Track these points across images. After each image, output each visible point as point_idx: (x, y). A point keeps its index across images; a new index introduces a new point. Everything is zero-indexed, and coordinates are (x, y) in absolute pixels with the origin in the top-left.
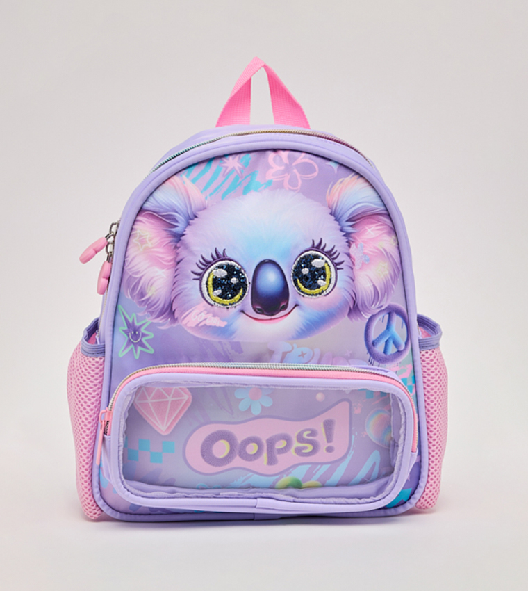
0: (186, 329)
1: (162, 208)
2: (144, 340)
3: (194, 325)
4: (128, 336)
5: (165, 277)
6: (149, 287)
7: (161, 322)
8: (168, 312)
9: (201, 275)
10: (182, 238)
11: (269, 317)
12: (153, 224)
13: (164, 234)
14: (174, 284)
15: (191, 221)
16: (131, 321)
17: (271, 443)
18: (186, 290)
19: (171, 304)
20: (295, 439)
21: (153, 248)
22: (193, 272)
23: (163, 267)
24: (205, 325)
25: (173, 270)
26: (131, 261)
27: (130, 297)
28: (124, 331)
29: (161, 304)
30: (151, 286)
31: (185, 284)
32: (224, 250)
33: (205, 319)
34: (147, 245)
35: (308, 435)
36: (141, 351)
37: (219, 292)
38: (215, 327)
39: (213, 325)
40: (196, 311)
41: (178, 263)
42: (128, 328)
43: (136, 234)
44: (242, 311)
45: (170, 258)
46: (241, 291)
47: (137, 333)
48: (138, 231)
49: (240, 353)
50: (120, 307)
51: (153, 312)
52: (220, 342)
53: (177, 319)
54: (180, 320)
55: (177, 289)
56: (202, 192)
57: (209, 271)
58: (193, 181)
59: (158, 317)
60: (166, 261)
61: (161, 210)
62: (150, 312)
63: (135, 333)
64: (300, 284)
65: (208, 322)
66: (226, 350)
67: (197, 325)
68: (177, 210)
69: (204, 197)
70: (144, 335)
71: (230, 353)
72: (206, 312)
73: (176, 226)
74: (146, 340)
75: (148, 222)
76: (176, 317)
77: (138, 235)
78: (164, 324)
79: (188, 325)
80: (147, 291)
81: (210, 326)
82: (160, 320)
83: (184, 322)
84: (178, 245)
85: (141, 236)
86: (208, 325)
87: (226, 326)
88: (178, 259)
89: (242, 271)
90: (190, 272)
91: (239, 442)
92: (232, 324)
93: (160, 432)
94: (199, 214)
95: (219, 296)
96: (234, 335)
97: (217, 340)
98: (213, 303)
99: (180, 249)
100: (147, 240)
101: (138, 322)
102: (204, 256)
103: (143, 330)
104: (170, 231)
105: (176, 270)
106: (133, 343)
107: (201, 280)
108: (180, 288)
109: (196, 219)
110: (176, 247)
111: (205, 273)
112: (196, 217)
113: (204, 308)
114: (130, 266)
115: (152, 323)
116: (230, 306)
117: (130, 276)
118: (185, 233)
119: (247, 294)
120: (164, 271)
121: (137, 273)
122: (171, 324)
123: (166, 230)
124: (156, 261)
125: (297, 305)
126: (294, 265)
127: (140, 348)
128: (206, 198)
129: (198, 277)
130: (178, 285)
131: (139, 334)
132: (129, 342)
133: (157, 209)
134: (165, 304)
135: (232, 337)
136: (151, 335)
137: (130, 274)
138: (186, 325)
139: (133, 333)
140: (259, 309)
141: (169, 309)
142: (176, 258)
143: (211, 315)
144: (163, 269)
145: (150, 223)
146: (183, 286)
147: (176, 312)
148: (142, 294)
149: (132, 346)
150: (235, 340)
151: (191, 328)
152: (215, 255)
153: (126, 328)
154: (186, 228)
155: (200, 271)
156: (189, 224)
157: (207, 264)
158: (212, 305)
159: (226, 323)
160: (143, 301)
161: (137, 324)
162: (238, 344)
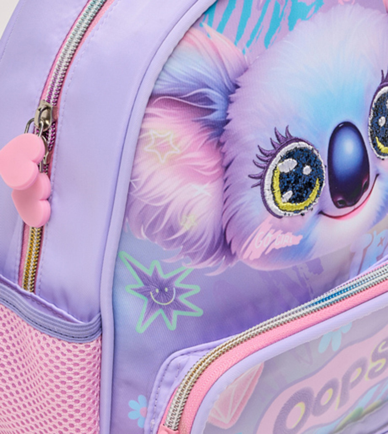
0: (248, 264)
1: (184, 85)
2: (182, 299)
3: (258, 256)
4: (149, 297)
5: (209, 194)
6: (184, 217)
7: (211, 265)
8: (221, 247)
9: (262, 177)
10: (226, 127)
11: (352, 208)
12: (175, 115)
13: (197, 127)
14: (225, 202)
15: (231, 96)
16: (149, 273)
17: (346, 378)
18: (244, 206)
19: (224, 234)
20: (370, 360)
21: (182, 154)
22: (249, 176)
23: (203, 180)
24: (274, 250)
25: (221, 180)
26: (147, 182)
27: (145, 237)
28: (139, 291)
29: (208, 239)
30: (188, 214)
31: (241, 197)
32: (287, 127)
33: (274, 241)
34: (172, 152)
35: (383, 348)
36: (179, 317)
37: (289, 194)
38: (287, 247)
39: (284, 246)
40: (261, 233)
41: (227, 167)
42: (145, 284)
43: (149, 136)
44: (321, 213)
45: (214, 163)
46: (317, 182)
47: (166, 290)
48: (151, 133)
49: (319, 274)
50: (124, 254)
51: (196, 253)
52: (295, 268)
53: (235, 254)
54: (239, 255)
55: (230, 209)
56: (235, 44)
57: (272, 167)
58: (220, 29)
59: (205, 259)
60: (208, 170)
61: (184, 89)
62: (189, 254)
63: (162, 290)
64: (380, 145)
65: (277, 245)
66: (302, 276)
67: (264, 253)
68: (207, 83)
69: (240, 50)
70: (180, 291)
71: (307, 279)
72: (273, 231)
73: (213, 111)
74: (187, 299)
75: (165, 113)
76: (233, 252)
77: (153, 138)
78: (216, 268)
79: (252, 258)
80: (182, 224)
81: (280, 249)
82: (209, 263)
83: (246, 256)
84: (222, 139)
85: (158, 140)
86: (277, 248)
87: (302, 241)
88: (225, 163)
89: (315, 152)
90: (247, 177)
91: (315, 395)
92: (308, 236)
93: (222, 427)
94: (241, 80)
95: (290, 201)
96: (313, 250)
97: (291, 266)
98: (282, 213)
99: (225, 146)
100: (171, 143)
101: (165, 272)
102: (262, 146)
103: (177, 284)
104: (205, 120)
105: (225, 181)
106: (160, 306)
107: (262, 185)
108: (234, 206)
109: (238, 90)
110: (220, 144)
111: (266, 172)
112: (237, 87)
113: (270, 226)
114: (144, 191)
115: (195, 270)
116: (305, 211)
117: (147, 205)
118: (228, 117)
119: (324, 185)
120: (207, 186)
121: (159, 199)
122: (227, 264)
123: (198, 121)
124: (193, 174)
125: (377, 175)
126: (370, 119)
127: (175, 314)
128: (243, 51)
129: (258, 181)
130: (232, 202)
131: (171, 292)
132: (152, 306)
133: (176, 90)
134: (214, 237)
135: (310, 255)
136: (196, 289)
137: (146, 202)
138: (248, 258)
139: (157, 291)
140: (340, 202)
141: (223, 241)
142: (222, 161)
143: (280, 231)
144: (205, 183)
145: (170, 114)
146: (239, 202)
147: (233, 245)
148: (171, 229)
149: (160, 311)
150: (313, 258)
151: (255, 260)
152: (275, 140)
153: (140, 285)
154: (227, 109)
155: (259, 171)
156: (229, 102)
157: (267, 157)
158: (280, 217)
159: (300, 237)
160: (174, 240)
161: (164, 276)
162: (318, 261)
